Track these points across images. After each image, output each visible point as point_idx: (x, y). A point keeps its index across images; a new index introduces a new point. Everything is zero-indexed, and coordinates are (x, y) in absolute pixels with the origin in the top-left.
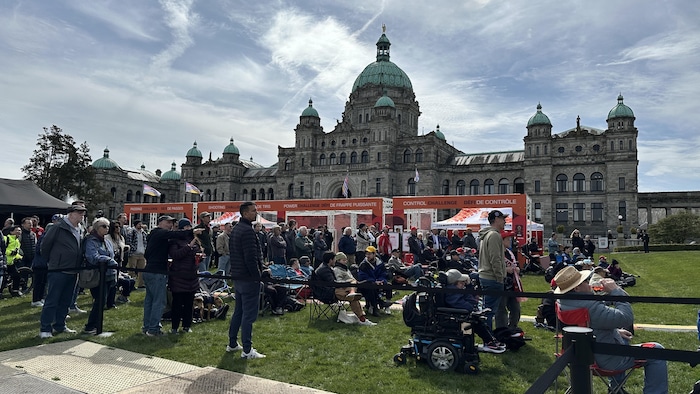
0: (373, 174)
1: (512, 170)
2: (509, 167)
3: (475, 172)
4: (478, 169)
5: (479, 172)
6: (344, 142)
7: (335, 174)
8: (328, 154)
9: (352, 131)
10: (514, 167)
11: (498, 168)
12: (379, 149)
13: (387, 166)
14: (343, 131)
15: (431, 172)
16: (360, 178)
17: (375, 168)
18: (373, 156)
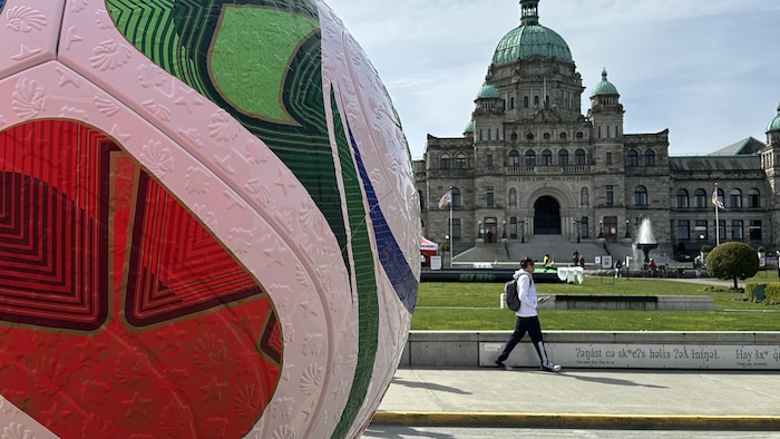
0: (600, 180)
1: (745, 179)
2: (742, 175)
3: (700, 180)
4: (705, 176)
5: (706, 180)
6: (547, 136)
7: (541, 177)
8: (523, 151)
9: (560, 122)
10: (748, 176)
11: (729, 176)
12: (610, 148)
13: (622, 170)
14: (546, 122)
15: (667, 179)
16: (579, 185)
17: (604, 173)
18: (600, 157)
